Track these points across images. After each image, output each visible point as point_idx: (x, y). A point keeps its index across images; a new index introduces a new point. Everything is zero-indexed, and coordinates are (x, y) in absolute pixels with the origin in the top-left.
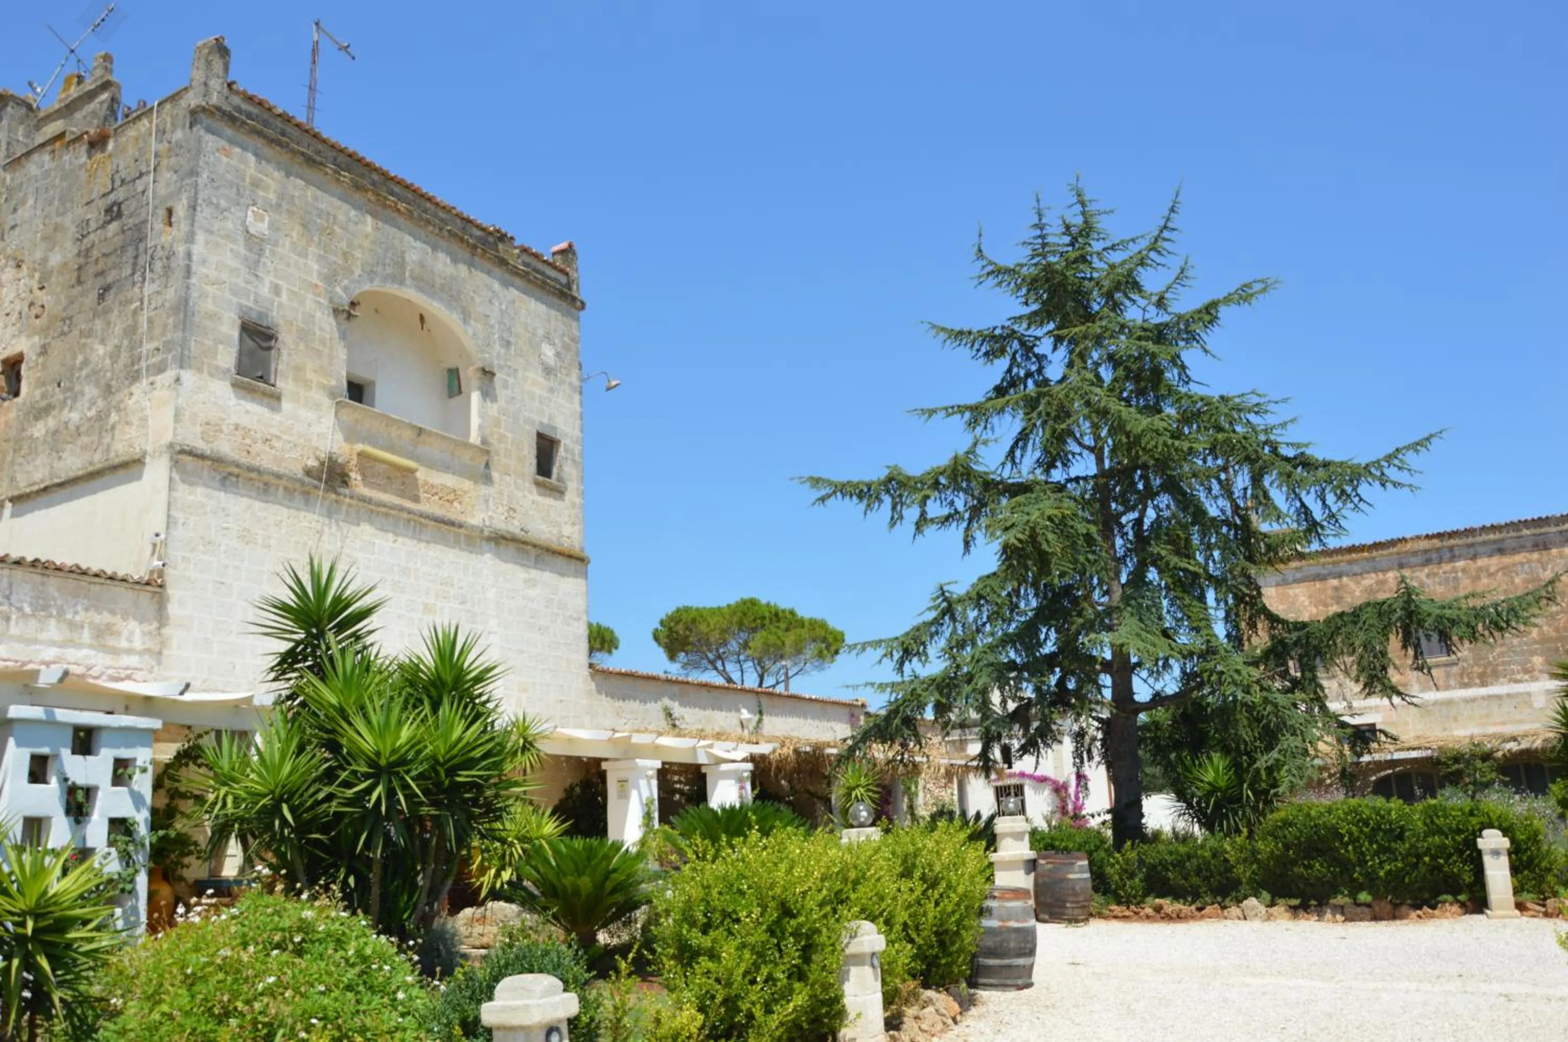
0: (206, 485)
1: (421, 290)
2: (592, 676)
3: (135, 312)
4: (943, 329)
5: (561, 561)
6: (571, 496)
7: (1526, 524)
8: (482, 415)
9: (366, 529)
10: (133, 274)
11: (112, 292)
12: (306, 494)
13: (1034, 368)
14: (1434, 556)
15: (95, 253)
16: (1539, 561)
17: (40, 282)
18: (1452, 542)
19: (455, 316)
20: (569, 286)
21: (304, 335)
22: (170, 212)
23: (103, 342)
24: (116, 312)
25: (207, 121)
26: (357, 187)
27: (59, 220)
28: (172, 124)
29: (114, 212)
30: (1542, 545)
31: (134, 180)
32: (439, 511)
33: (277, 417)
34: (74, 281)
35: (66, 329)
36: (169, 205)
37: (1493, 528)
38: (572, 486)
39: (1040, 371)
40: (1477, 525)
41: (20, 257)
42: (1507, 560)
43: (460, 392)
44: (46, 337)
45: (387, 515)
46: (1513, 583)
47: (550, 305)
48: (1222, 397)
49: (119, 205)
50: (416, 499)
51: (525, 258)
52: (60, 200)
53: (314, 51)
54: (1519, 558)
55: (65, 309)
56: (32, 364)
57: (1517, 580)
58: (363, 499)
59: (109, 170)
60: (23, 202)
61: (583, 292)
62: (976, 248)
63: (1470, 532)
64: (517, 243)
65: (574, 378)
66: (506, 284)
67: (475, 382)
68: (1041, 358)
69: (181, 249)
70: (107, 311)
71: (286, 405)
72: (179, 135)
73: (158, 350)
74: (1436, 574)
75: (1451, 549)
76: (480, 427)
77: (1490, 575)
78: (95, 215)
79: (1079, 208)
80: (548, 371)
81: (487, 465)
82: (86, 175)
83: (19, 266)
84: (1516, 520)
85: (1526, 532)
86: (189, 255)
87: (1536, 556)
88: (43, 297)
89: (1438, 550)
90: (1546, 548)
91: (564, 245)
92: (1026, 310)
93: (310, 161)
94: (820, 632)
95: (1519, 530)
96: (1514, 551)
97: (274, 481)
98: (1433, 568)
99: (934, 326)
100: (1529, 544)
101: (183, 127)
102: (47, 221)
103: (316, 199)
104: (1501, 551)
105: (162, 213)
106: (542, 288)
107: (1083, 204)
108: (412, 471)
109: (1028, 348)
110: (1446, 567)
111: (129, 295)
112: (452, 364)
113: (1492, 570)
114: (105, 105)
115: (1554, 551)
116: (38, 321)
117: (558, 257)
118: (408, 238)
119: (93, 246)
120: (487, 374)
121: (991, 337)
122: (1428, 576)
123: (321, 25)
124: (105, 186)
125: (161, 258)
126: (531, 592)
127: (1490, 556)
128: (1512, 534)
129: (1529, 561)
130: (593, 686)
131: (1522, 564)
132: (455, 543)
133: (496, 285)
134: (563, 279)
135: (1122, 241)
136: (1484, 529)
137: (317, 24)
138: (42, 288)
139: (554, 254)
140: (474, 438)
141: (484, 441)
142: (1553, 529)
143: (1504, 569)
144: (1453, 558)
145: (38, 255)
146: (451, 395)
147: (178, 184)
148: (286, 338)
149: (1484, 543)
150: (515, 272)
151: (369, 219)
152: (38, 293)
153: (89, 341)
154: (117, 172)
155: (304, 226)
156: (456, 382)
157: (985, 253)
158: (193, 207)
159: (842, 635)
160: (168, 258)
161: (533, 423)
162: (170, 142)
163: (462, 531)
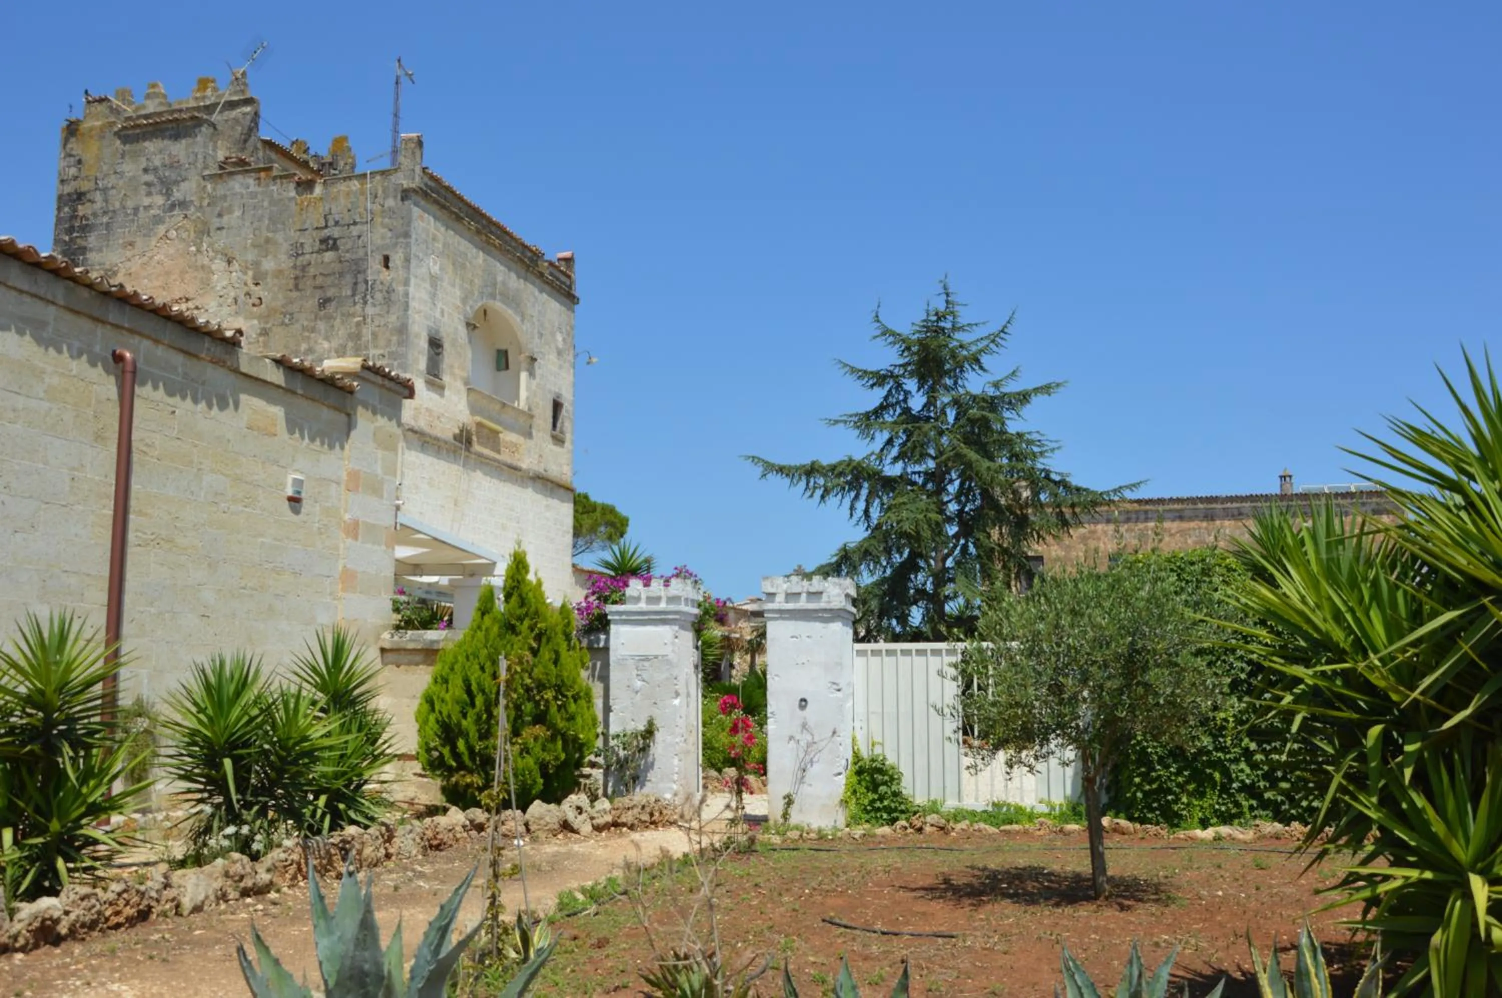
0: (416, 450)
1: (503, 302)
2: (574, 572)
3: (358, 324)
4: (846, 365)
5: (562, 491)
6: (568, 444)
7: (1201, 500)
8: (528, 389)
9: (479, 474)
10: (354, 295)
11: (334, 303)
12: (455, 452)
13: (901, 398)
14: (1134, 516)
15: (312, 271)
16: (1206, 528)
17: (254, 278)
18: (1148, 507)
19: (518, 319)
20: (570, 287)
21: (454, 342)
22: (386, 259)
23: (327, 338)
24: (338, 320)
25: (414, 197)
26: (478, 232)
27: (270, 235)
28: (384, 191)
29: (329, 244)
30: (1210, 517)
31: (349, 225)
32: (509, 460)
33: (443, 401)
34: (291, 286)
35: (287, 321)
36: (386, 253)
37: (1179, 500)
38: (568, 437)
39: (905, 400)
40: (1167, 496)
41: (230, 255)
42: (1185, 525)
43: (507, 367)
44: (267, 323)
45: (488, 464)
46: (1186, 542)
47: (561, 303)
48: (1018, 434)
49: (335, 240)
50: (499, 452)
51: (551, 269)
52: (270, 219)
53: (397, 83)
54: (1192, 524)
55: (283, 306)
56: (252, 340)
57: (1189, 541)
58: (480, 455)
59: (321, 210)
60: (230, 211)
61: (578, 291)
62: (874, 314)
63: (1161, 501)
64: (546, 258)
65: (571, 358)
66: (541, 291)
67: (524, 365)
68: (907, 393)
69: (401, 289)
70: (329, 318)
71: (447, 392)
72: (390, 202)
73: (383, 356)
74: (1132, 530)
75: (1146, 512)
76: (528, 398)
77: (1171, 535)
78: (310, 241)
79: (944, 297)
80: (560, 353)
81: (531, 427)
82: (298, 208)
83: (229, 262)
84: (1194, 496)
85: (1200, 506)
86: (407, 294)
87: (1204, 524)
88: (258, 291)
89: (1137, 512)
90: (1213, 519)
91: (566, 254)
92: (901, 361)
93: (459, 219)
94: (609, 517)
95: (1195, 504)
96: (1191, 519)
97: (442, 444)
98: (1131, 525)
99: (840, 362)
100: (1201, 515)
101: (395, 197)
102: (257, 232)
103: (459, 243)
104: (1181, 518)
105: (379, 258)
106: (558, 291)
107: (948, 295)
108: (497, 433)
109: (899, 386)
110: (1141, 526)
111: (352, 310)
112: (503, 347)
113: (1173, 531)
114: (249, 118)
115: (1218, 522)
116: (255, 309)
117: (563, 263)
118: (498, 264)
119: (309, 264)
120: (533, 360)
121: (876, 374)
122: (1127, 531)
123: (402, 62)
124: (318, 221)
125: (381, 291)
126: (548, 514)
127: (1173, 520)
128: (1191, 506)
129: (1200, 528)
130: (573, 580)
131: (1194, 529)
132: (515, 481)
133: (537, 293)
134: (568, 283)
135: (969, 325)
136: (1171, 500)
137: (399, 61)
138: (257, 284)
139: (559, 260)
140: (522, 404)
141: (530, 409)
142: (1219, 506)
143: (1181, 532)
144: (1147, 520)
145: (251, 256)
146: (498, 369)
147: (394, 240)
148: (447, 345)
149: (1170, 511)
150: (547, 282)
151: (481, 253)
152: (253, 287)
153: (313, 335)
154: (330, 214)
155: (454, 264)
156: (503, 360)
157: (881, 318)
158: (407, 260)
159: (627, 520)
160: (388, 292)
161: (550, 391)
162: (383, 206)
163: (519, 473)
